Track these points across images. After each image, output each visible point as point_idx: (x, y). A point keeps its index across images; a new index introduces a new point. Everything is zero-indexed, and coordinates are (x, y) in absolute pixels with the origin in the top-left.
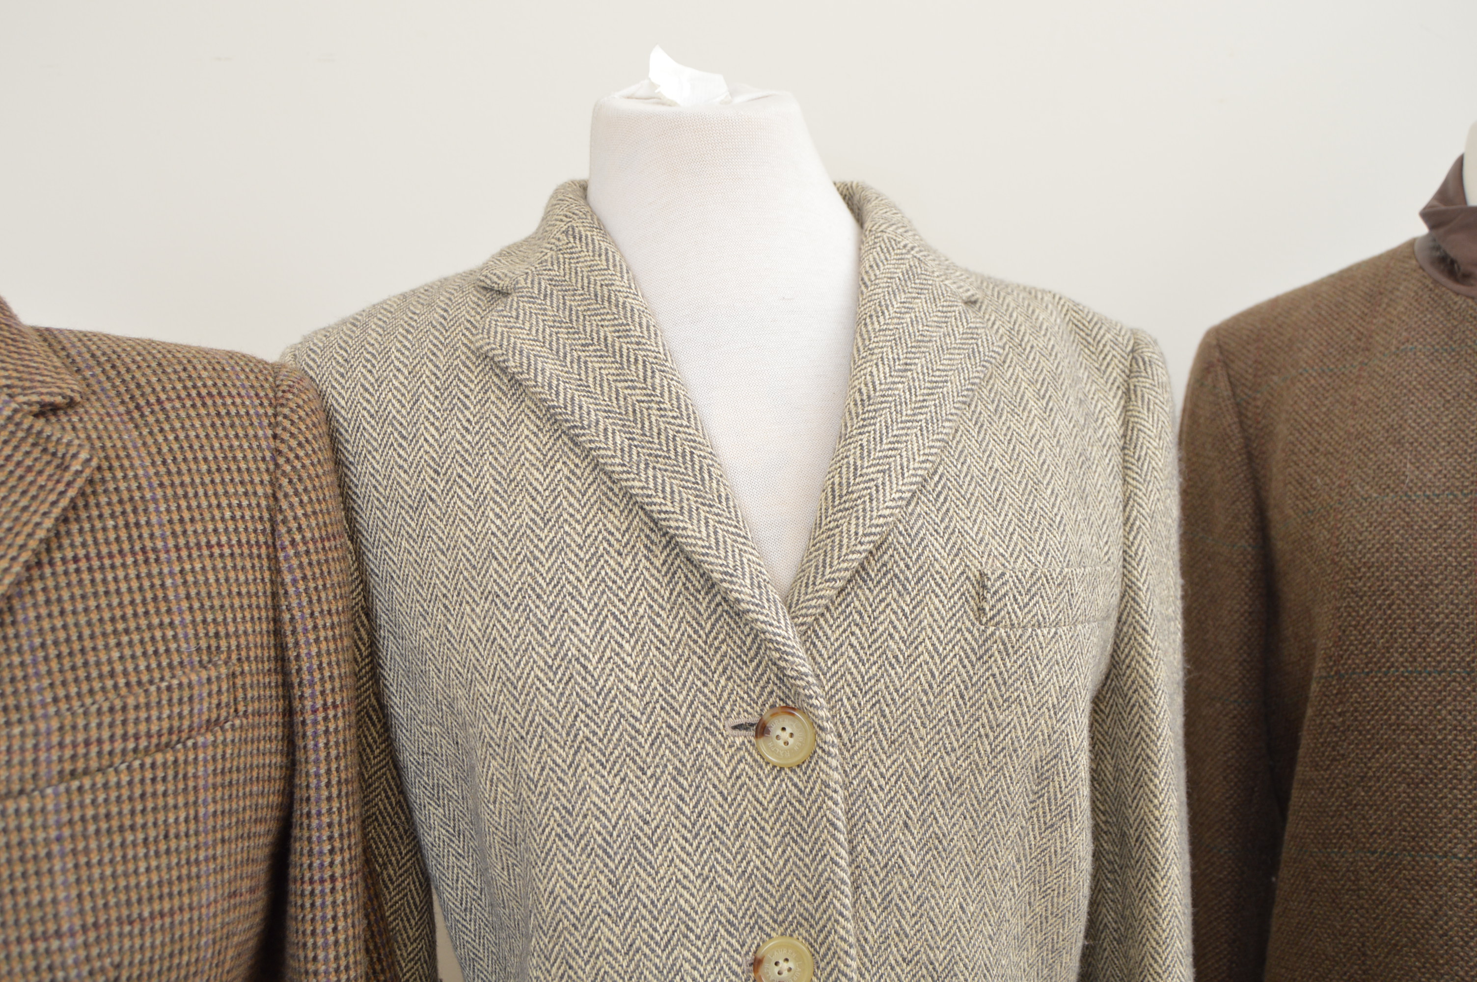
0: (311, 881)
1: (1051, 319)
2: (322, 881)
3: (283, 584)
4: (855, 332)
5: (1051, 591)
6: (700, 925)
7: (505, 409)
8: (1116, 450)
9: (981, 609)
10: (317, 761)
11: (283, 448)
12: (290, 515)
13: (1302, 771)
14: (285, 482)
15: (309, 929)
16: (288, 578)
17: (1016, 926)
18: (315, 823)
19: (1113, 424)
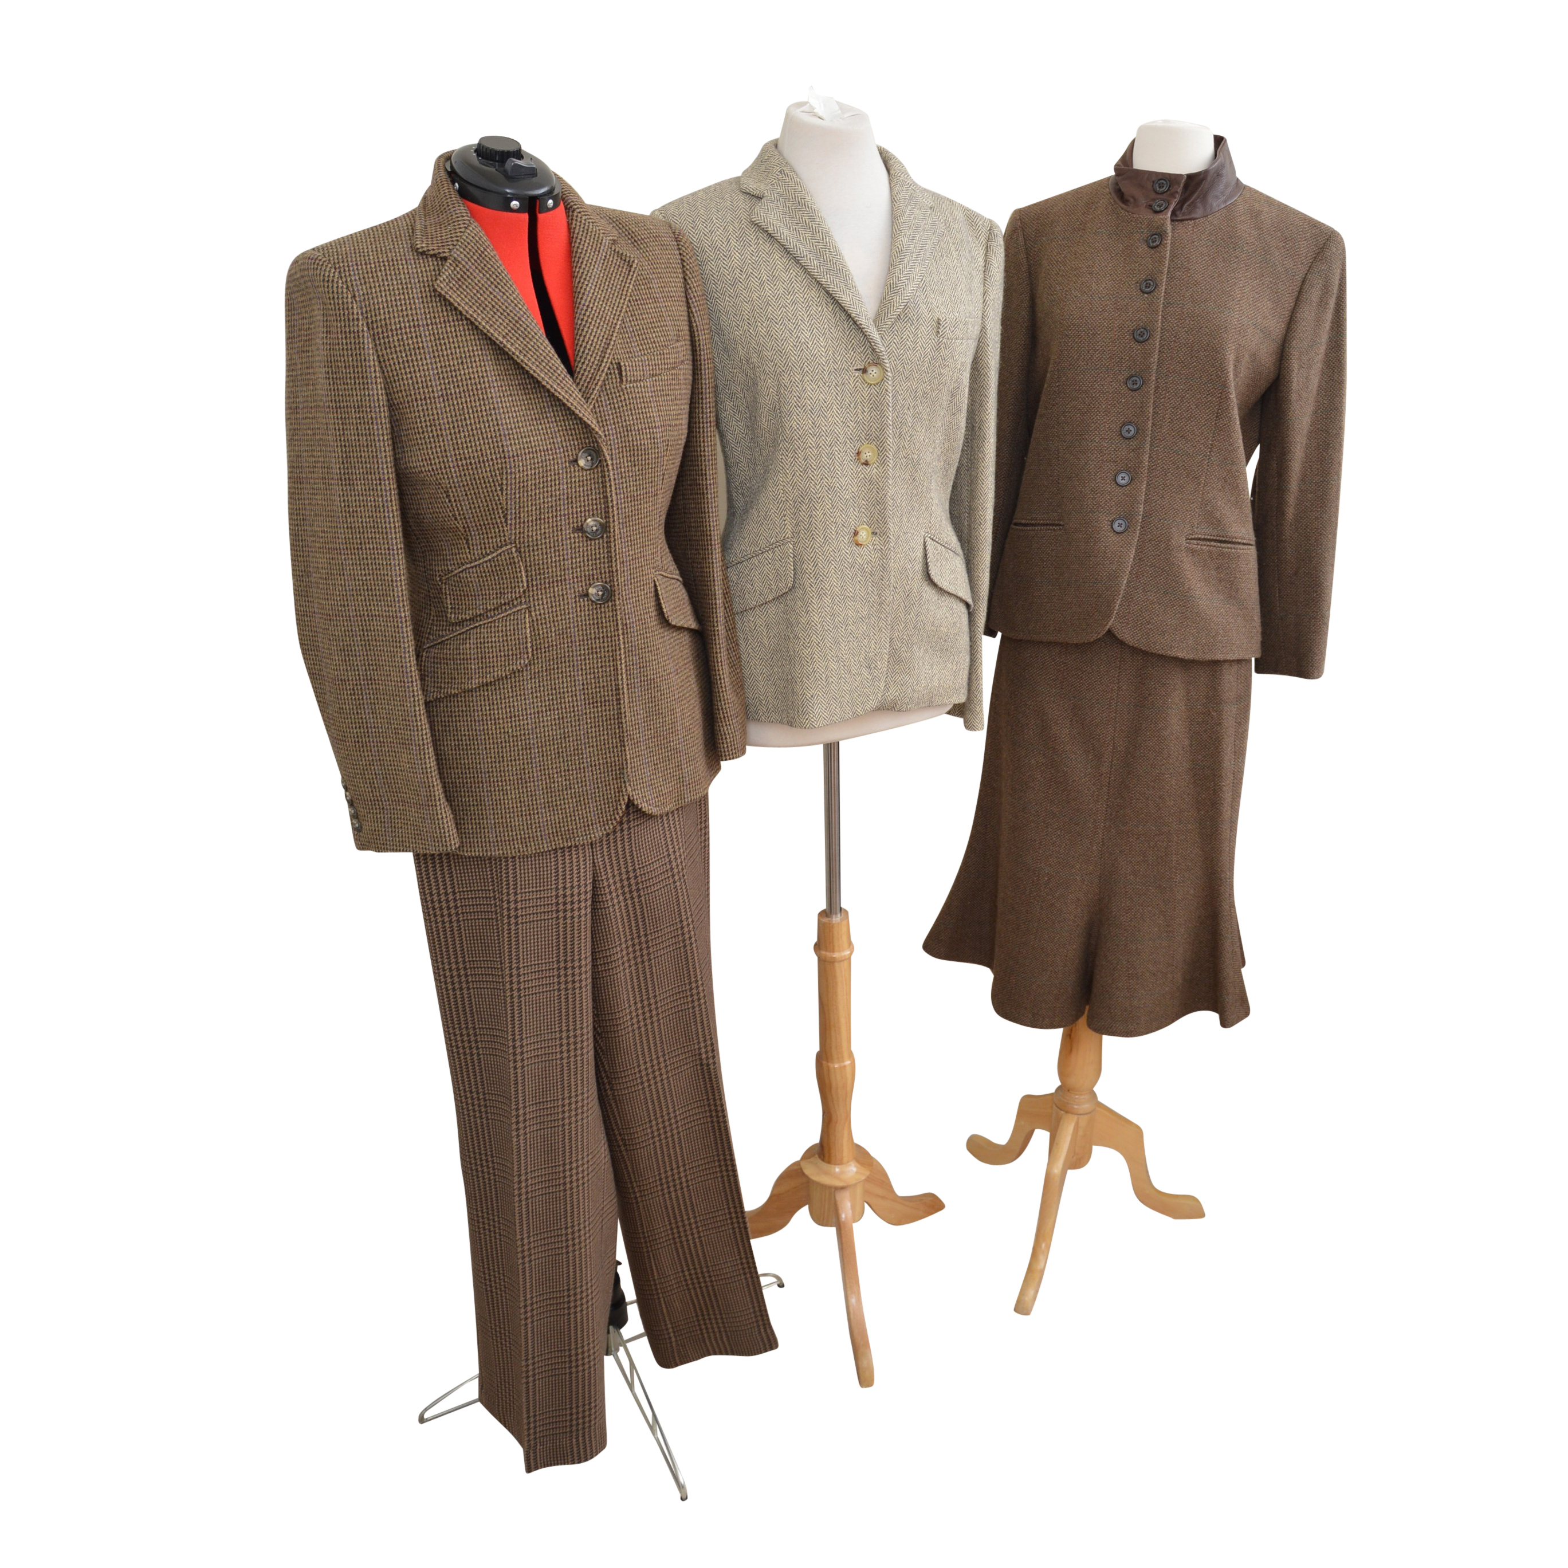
0: (703, 423)
1: (959, 215)
2: (707, 423)
3: (692, 312)
4: (893, 222)
5: (961, 327)
6: (841, 439)
7: (767, 247)
8: (982, 272)
9: (938, 332)
10: (705, 379)
11: (684, 259)
12: (692, 285)
13: (1041, 411)
14: (688, 273)
15: (702, 440)
16: (694, 310)
17: (938, 451)
18: (704, 401)
19: (982, 263)
